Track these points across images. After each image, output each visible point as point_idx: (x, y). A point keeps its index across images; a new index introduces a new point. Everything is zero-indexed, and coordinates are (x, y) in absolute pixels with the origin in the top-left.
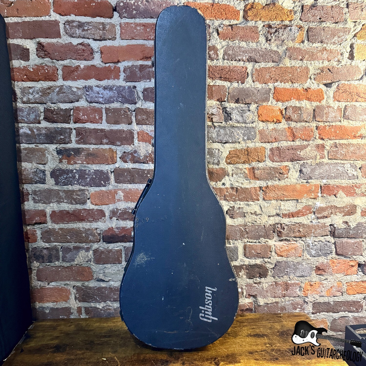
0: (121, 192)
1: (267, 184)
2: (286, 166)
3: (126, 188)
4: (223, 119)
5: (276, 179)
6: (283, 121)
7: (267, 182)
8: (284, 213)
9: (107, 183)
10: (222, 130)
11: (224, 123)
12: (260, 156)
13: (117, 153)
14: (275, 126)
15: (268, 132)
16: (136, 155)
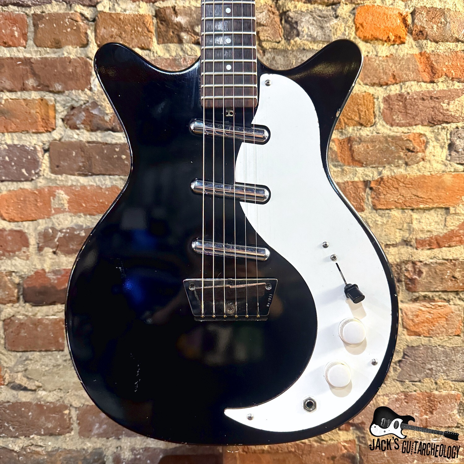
0: (62, 192)
1: (380, 173)
2: (420, 135)
3: (74, 183)
4: (282, 35)
5: (400, 162)
6: (409, 40)
7: (380, 169)
8: (418, 237)
9: (33, 172)
10: (280, 57)
11: (283, 42)
12: (363, 113)
13: (57, 108)
14: (393, 50)
15: (377, 62)
16: (95, 112)
